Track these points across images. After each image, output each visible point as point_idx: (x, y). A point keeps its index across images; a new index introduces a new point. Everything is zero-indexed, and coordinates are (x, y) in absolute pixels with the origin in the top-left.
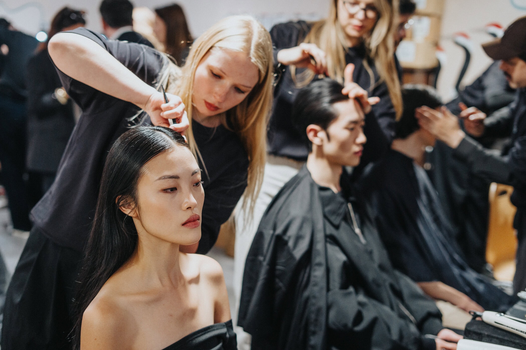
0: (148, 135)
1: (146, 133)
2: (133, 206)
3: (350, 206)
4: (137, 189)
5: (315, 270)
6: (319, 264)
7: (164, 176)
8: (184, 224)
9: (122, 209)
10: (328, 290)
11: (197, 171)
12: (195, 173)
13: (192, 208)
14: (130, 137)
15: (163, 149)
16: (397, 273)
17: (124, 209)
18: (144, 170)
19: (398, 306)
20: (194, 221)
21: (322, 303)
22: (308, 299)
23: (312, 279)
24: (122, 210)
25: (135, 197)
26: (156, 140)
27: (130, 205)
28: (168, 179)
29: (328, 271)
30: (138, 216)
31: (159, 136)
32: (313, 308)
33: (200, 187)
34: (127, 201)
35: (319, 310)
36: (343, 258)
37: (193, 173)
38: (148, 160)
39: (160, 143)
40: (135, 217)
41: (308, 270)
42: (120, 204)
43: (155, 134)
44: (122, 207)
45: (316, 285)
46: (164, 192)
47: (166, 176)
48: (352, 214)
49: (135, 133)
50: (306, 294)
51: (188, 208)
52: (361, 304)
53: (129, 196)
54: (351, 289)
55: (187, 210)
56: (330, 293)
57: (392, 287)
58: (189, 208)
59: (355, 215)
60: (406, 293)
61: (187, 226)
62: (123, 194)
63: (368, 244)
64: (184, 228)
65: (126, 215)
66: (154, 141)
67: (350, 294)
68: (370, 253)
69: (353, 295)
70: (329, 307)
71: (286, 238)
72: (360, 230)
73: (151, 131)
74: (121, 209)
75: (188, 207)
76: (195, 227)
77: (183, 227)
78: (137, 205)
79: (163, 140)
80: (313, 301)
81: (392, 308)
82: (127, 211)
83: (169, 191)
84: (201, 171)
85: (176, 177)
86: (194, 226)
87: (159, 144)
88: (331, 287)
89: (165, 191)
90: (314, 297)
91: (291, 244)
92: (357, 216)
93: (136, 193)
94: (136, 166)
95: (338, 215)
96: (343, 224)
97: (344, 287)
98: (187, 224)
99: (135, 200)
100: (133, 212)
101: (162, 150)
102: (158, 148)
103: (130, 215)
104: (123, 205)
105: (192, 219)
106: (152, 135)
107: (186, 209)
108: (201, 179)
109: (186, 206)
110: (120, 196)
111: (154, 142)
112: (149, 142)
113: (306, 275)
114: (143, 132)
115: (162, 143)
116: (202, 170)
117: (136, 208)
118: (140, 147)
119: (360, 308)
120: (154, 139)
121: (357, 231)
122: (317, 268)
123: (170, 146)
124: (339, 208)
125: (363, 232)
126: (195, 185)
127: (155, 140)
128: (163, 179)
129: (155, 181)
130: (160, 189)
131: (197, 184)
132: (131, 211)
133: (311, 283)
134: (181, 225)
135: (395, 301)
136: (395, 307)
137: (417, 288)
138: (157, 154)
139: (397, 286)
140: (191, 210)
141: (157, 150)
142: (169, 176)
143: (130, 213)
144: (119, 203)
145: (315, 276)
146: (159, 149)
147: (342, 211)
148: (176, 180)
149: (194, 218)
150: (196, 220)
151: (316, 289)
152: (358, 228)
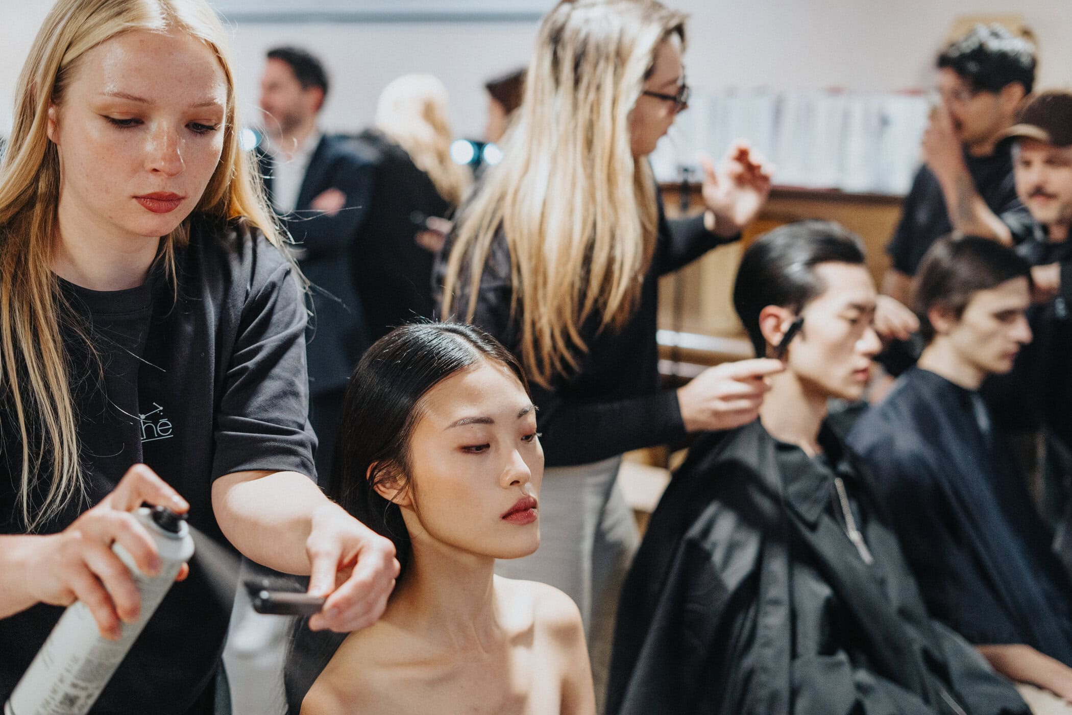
0: (428, 339)
1: (423, 336)
2: (402, 482)
3: (839, 483)
4: (408, 447)
5: (766, 614)
6: (776, 602)
7: (463, 419)
8: (505, 517)
9: (380, 490)
10: (794, 655)
11: (527, 409)
12: (524, 412)
13: (521, 483)
14: (392, 345)
15: (459, 364)
16: (938, 627)
17: (382, 488)
18: (423, 408)
19: (938, 694)
20: (526, 509)
21: (781, 683)
22: (751, 673)
23: (761, 632)
24: (379, 492)
25: (405, 463)
26: (445, 349)
27: (395, 480)
28: (472, 425)
29: (794, 616)
30: (412, 503)
31: (450, 340)
32: (763, 693)
33: (535, 443)
34: (390, 473)
35: (774, 698)
36: (824, 591)
37: (519, 414)
38: (429, 387)
39: (452, 353)
40: (405, 507)
41: (752, 613)
42: (376, 480)
43: (442, 336)
44: (380, 486)
45: (767, 644)
46: (463, 452)
47: (466, 418)
48: (845, 502)
49: (402, 337)
50: (748, 662)
51: (512, 484)
52: (860, 688)
53: (394, 462)
54: (842, 656)
55: (512, 486)
56: (798, 663)
57: (927, 656)
58: (515, 483)
59: (849, 503)
60: (955, 667)
61: (511, 520)
62: (382, 459)
63: (876, 564)
64: (506, 525)
65: (388, 501)
66: (440, 349)
67: (839, 664)
68: (882, 582)
69: (847, 669)
70: (794, 693)
71: (707, 546)
72: (861, 535)
73: (434, 331)
74: (376, 489)
75: (513, 481)
76: (528, 522)
77: (504, 522)
78: (411, 480)
79: (457, 349)
80: (763, 678)
81: (926, 700)
82: (389, 493)
83: (474, 449)
84: (536, 411)
85: (486, 421)
86: (526, 521)
87: (450, 357)
88: (801, 649)
89: (467, 449)
90: (765, 670)
91: (717, 557)
92: (854, 506)
93: (409, 456)
94: (405, 400)
95: (815, 502)
96: (826, 521)
97: (827, 649)
98: (512, 516)
99: (407, 471)
100: (403, 494)
101: (456, 366)
102: (448, 362)
103: (395, 501)
104: (381, 482)
105: (522, 504)
106: (435, 338)
107: (510, 484)
108: (536, 426)
109: (508, 479)
110: (376, 463)
111: (440, 351)
112: (430, 352)
113: (748, 625)
114: (417, 334)
115: (456, 354)
116: (537, 408)
117: (407, 488)
118: (413, 362)
119: (860, 696)
120: (440, 345)
121: (854, 535)
122: (770, 608)
123: (473, 360)
124: (818, 488)
125: (866, 540)
126: (524, 438)
127: (443, 348)
128: (462, 424)
129: (445, 429)
130: (455, 445)
131: (528, 438)
132: (398, 493)
133: (759, 641)
134: (500, 517)
135: (932, 682)
136: (932, 695)
137: (977, 656)
138: (448, 374)
139: (936, 653)
140: (519, 486)
141: (446, 367)
142: (473, 418)
143: (395, 497)
144: (372, 476)
145: (766, 627)
146: (449, 365)
147: (822, 493)
148: (487, 426)
149: (525, 503)
150: (530, 508)
151: (768, 653)
152: (856, 532)
